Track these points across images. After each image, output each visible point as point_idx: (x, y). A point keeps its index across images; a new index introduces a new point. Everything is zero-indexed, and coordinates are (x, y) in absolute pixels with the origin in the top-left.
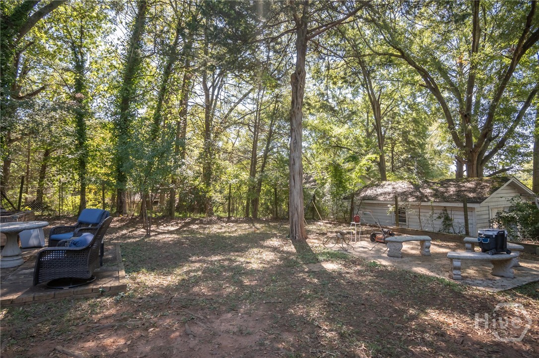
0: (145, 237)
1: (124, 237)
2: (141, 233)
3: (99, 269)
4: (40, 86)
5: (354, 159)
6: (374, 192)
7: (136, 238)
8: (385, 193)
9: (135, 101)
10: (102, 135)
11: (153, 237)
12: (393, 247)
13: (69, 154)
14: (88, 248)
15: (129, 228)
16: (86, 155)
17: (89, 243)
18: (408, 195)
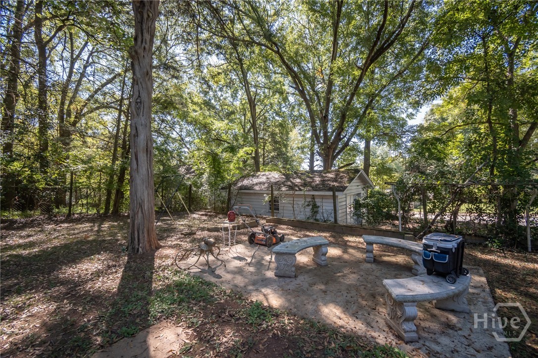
5: (233, 150)
6: (251, 182)
8: (260, 183)
12: (284, 262)
18: (281, 184)
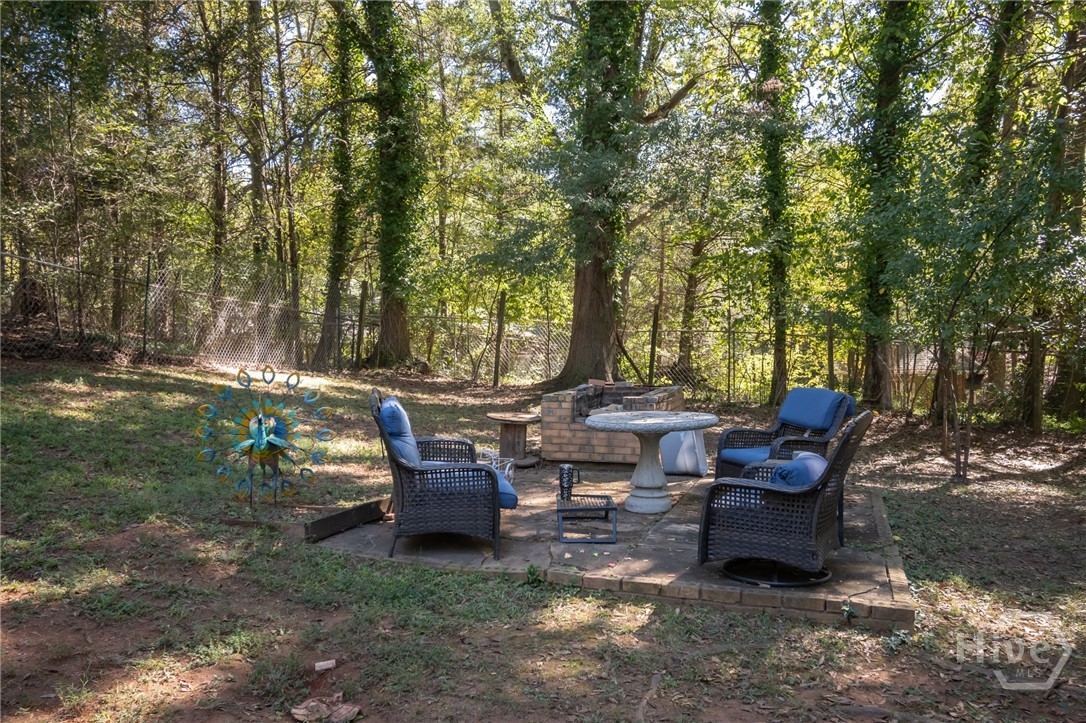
0: (952, 481)
1: (888, 474)
2: (937, 469)
3: (836, 553)
4: (686, 78)
7: (924, 481)
9: (918, 68)
10: (823, 186)
11: (976, 487)
13: (748, 246)
14: (813, 493)
15: (901, 450)
16: (785, 245)
17: (817, 478)
